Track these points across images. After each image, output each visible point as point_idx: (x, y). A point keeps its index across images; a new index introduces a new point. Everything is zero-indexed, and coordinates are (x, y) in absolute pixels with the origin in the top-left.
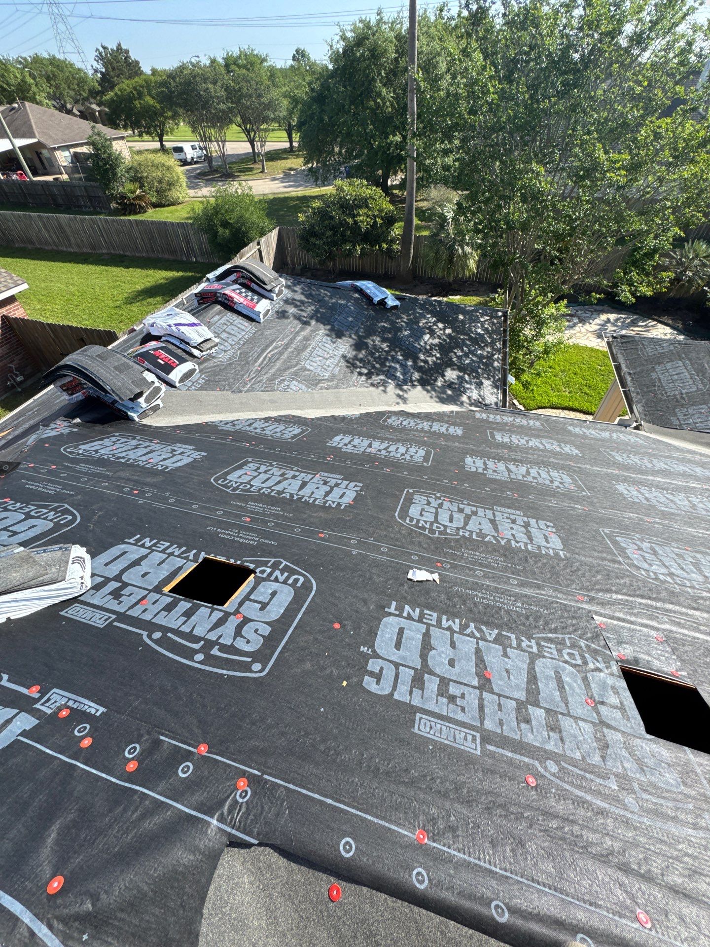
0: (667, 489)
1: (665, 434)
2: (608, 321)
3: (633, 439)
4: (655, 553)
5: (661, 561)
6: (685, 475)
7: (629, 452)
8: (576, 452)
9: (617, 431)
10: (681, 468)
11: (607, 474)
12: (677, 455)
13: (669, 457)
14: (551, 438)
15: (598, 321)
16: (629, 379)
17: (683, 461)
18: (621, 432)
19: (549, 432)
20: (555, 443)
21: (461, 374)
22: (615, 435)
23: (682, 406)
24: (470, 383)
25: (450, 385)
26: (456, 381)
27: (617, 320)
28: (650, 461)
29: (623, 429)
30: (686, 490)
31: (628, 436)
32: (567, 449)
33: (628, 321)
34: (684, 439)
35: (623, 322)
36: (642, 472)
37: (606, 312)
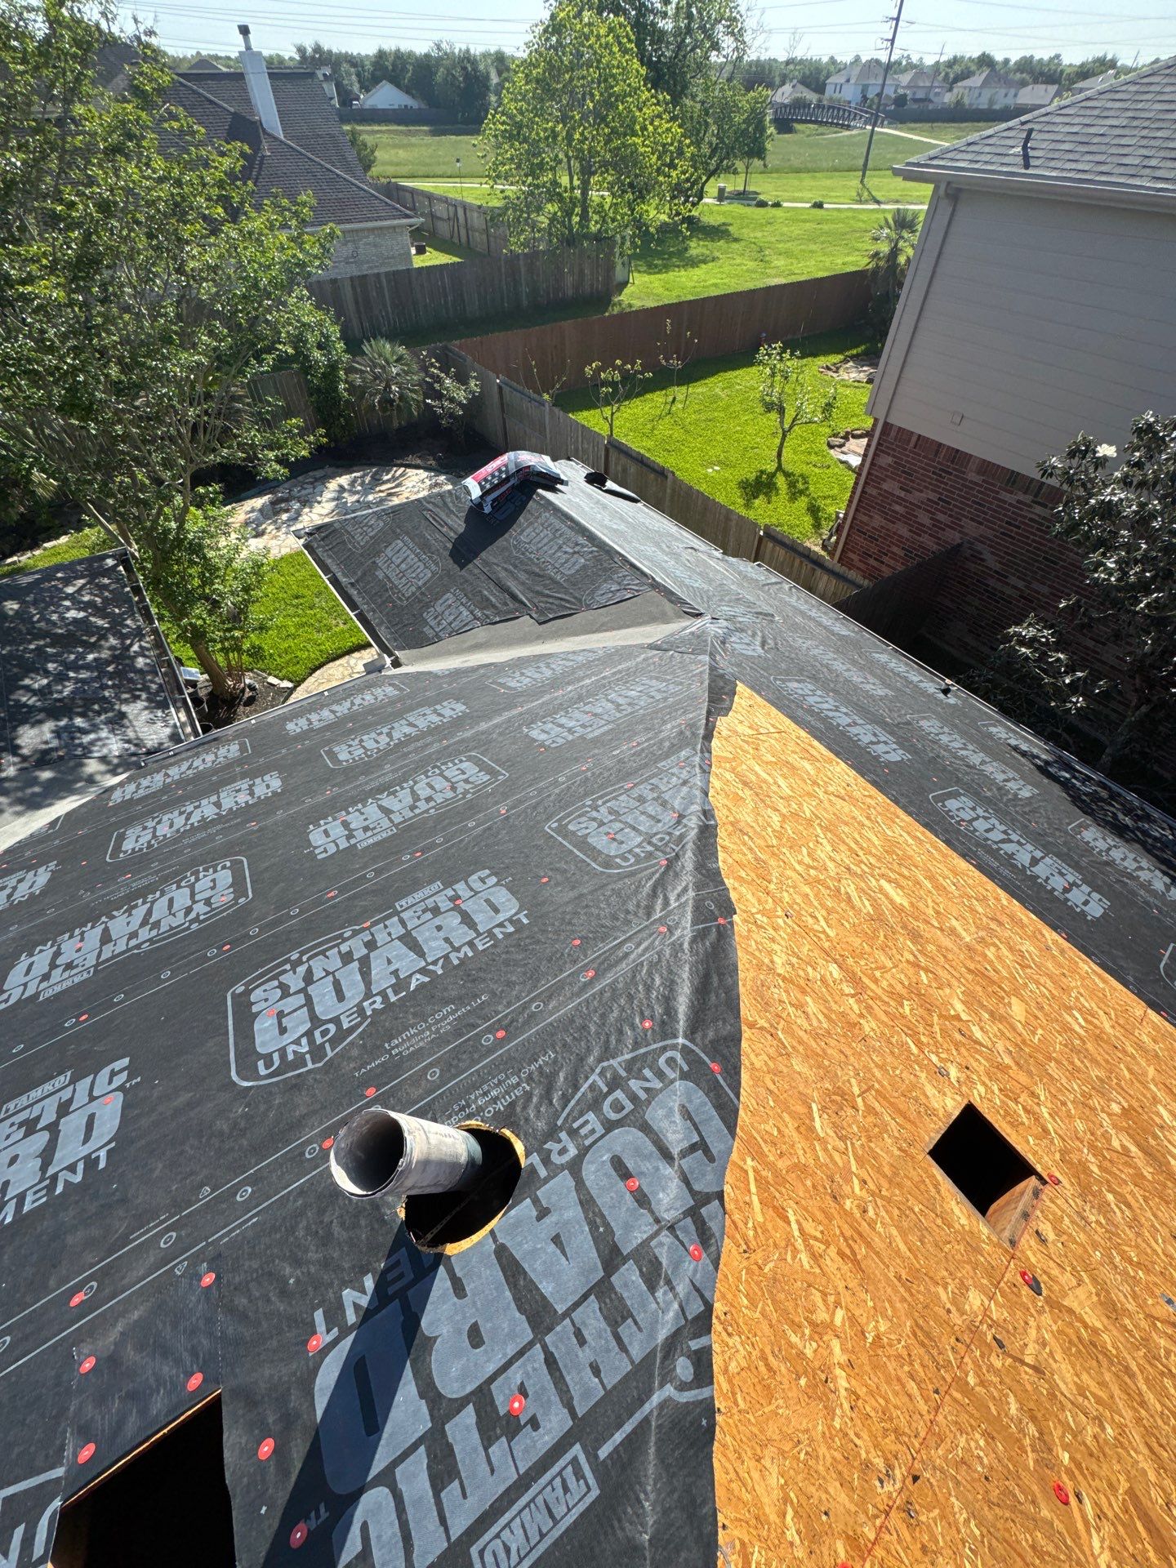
4: (307, 981)
8: (275, 785)
16: (354, 593)
34: (448, 653)
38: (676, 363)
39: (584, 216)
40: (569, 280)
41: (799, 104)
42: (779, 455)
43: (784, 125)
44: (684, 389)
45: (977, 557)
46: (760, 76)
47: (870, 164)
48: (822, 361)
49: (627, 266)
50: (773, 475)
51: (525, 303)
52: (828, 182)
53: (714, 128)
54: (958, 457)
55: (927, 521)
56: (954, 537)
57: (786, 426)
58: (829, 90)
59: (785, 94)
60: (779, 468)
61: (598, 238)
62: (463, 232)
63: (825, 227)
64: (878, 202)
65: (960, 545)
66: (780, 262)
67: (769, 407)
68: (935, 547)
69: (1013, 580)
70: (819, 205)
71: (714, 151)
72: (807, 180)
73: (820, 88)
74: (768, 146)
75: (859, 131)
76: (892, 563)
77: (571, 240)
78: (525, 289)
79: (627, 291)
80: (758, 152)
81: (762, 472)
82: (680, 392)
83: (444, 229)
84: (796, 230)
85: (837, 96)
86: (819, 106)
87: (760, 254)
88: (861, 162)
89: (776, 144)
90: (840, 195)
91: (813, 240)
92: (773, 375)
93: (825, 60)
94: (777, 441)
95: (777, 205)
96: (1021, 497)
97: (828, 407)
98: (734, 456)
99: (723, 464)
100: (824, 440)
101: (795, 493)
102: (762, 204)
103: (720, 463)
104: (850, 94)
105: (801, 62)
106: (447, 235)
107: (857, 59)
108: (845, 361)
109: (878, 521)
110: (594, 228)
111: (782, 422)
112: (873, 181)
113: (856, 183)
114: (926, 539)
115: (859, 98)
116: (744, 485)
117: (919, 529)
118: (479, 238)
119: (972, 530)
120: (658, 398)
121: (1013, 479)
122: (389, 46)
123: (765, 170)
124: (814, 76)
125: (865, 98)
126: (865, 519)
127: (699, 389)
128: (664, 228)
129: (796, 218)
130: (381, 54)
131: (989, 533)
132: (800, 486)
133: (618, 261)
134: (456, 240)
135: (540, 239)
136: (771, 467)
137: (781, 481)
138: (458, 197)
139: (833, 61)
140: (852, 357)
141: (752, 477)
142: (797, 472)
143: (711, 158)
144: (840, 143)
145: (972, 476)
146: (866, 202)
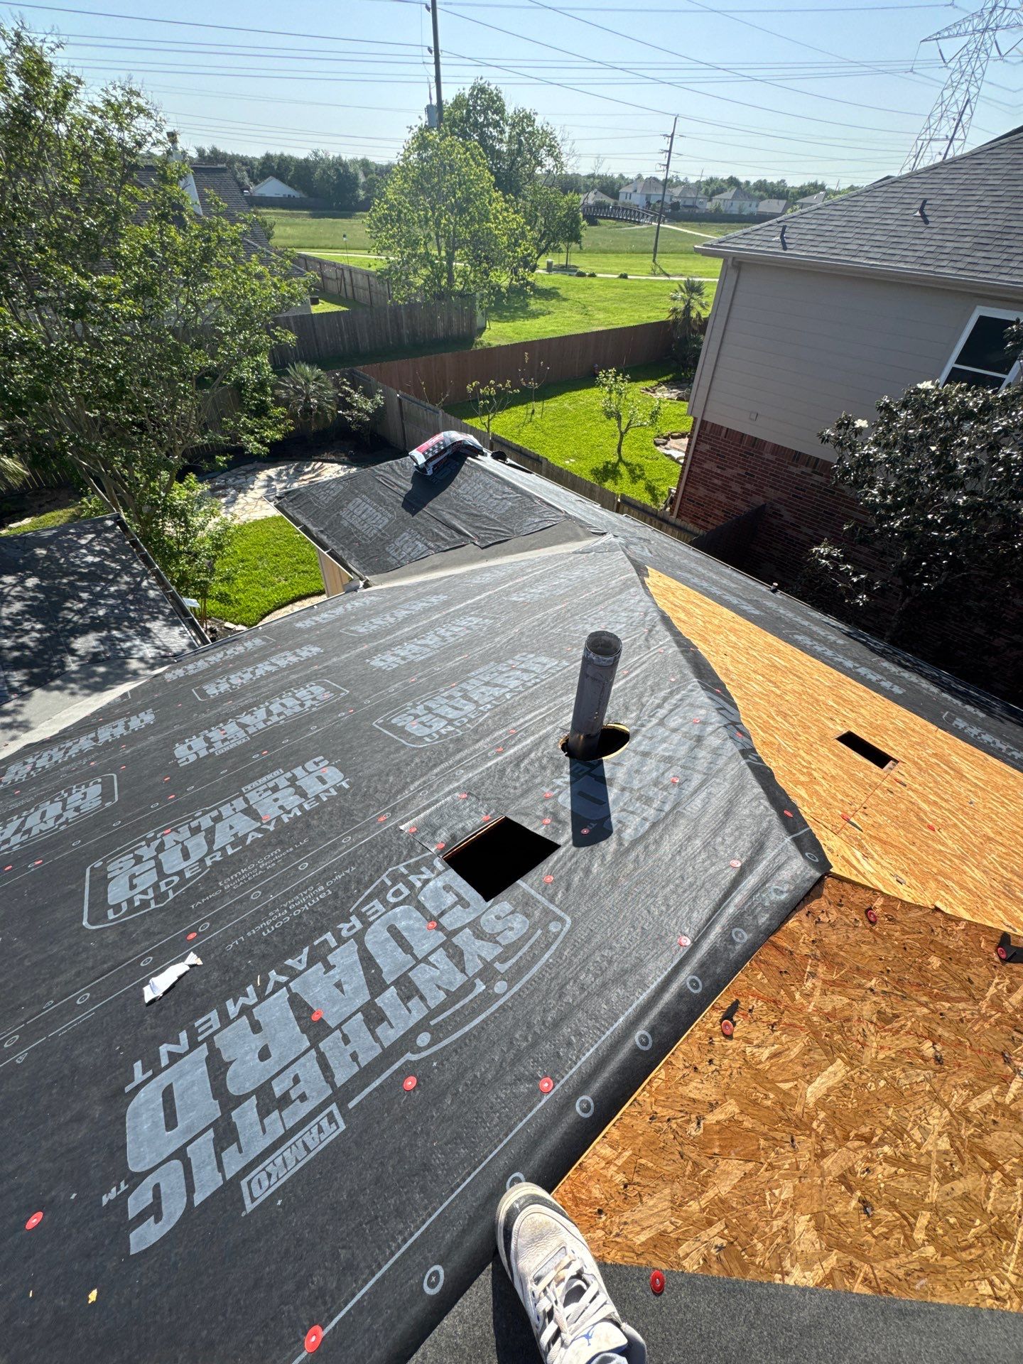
0: (416, 636)
1: (394, 578)
2: (270, 479)
3: (367, 600)
4: (429, 710)
5: (437, 715)
6: (426, 611)
7: (370, 616)
8: (315, 650)
9: (349, 600)
10: (420, 606)
11: (358, 656)
12: (411, 594)
13: (406, 601)
14: (283, 650)
15: (258, 483)
16: (324, 538)
17: (419, 597)
18: (353, 599)
19: (275, 645)
20: (288, 653)
21: (104, 634)
22: (349, 606)
23: (388, 542)
24: (129, 638)
25: (95, 659)
26: (102, 648)
27: (279, 474)
28: (392, 615)
29: (355, 594)
30: (432, 626)
31: (363, 599)
32: (305, 653)
33: (291, 471)
34: (411, 574)
35: (287, 475)
36: (389, 632)
37: (262, 470)
38: (533, 384)
39: (451, 280)
40: (440, 325)
41: (600, 206)
42: (619, 450)
43: (592, 221)
44: (540, 404)
45: (777, 514)
46: (570, 184)
47: (659, 249)
48: (642, 385)
49: (486, 316)
50: (616, 465)
51: (406, 341)
52: (629, 261)
53: (542, 220)
54: (756, 443)
55: (739, 491)
56: (758, 500)
57: (623, 427)
58: (622, 198)
59: (591, 198)
60: (620, 459)
61: (461, 294)
62: (349, 288)
63: (631, 292)
64: (668, 275)
65: (764, 506)
66: (601, 316)
67: (609, 415)
68: (746, 509)
69: (805, 529)
70: (624, 276)
71: (543, 236)
72: (612, 259)
73: (615, 196)
74: (583, 233)
75: (647, 227)
76: (715, 522)
77: (440, 296)
78: (405, 331)
79: (486, 334)
80: (576, 238)
81: (608, 463)
82: (537, 406)
83: (332, 286)
84: (610, 294)
85: (628, 201)
86: (615, 207)
87: (584, 309)
88: (652, 247)
89: (588, 233)
90: (640, 269)
91: (623, 301)
92: (610, 392)
93: (616, 176)
94: (617, 441)
95: (593, 275)
96: (804, 469)
97: (654, 415)
98: (584, 452)
99: (578, 458)
100: (651, 440)
101: (635, 479)
102: (581, 275)
103: (574, 457)
104: (638, 200)
105: (599, 177)
106: (336, 291)
107: (640, 177)
108: (659, 385)
109: (702, 491)
110: (458, 287)
111: (619, 426)
112: (662, 261)
113: (650, 261)
114: (739, 504)
115: (645, 203)
116: (595, 472)
117: (733, 496)
118: (362, 294)
119: (771, 493)
120: (520, 411)
121: (797, 457)
122: (275, 151)
123: (581, 251)
124: (610, 187)
125: (649, 204)
126: (693, 491)
127: (552, 404)
128: (511, 289)
129: (607, 284)
130: (268, 158)
131: (784, 496)
132: (638, 472)
133: (479, 312)
134: (343, 294)
135: (416, 295)
136: (614, 459)
137: (623, 469)
138: (343, 262)
139: (621, 176)
140: (664, 383)
141: (601, 466)
142: (634, 462)
143: (541, 240)
144: (634, 233)
145: (767, 456)
146: (659, 275)
